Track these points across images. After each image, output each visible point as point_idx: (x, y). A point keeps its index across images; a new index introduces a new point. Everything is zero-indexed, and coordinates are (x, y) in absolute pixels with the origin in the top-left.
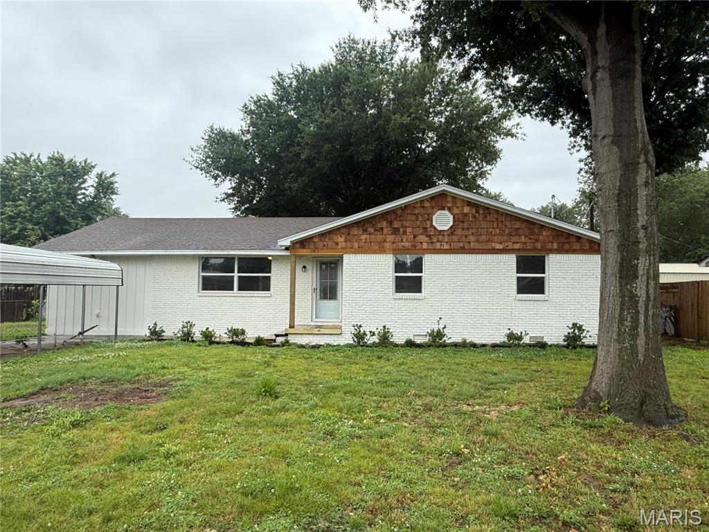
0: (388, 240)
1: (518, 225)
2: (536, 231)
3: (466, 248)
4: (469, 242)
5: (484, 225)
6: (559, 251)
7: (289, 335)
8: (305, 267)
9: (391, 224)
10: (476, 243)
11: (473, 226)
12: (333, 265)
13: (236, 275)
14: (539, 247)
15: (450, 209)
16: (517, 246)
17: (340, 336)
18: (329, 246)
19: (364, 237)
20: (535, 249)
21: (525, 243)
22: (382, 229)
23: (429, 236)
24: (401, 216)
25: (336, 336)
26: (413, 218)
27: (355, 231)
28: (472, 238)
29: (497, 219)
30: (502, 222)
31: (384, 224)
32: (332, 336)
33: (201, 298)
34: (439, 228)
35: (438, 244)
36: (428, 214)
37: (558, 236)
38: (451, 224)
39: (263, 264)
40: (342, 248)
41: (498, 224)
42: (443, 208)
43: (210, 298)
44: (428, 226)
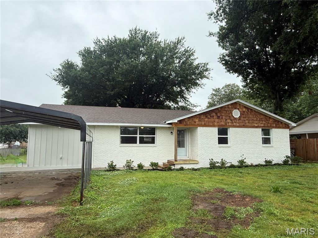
0: (216, 121)
1: (262, 117)
2: (268, 119)
3: (245, 125)
4: (246, 123)
5: (251, 116)
6: (276, 127)
7: (176, 165)
8: (171, 132)
9: (217, 114)
10: (248, 124)
11: (247, 117)
12: (182, 132)
13: (138, 136)
14: (269, 126)
15: (238, 109)
16: (262, 125)
17: (197, 164)
18: (192, 123)
19: (206, 119)
20: (268, 126)
21: (265, 124)
22: (213, 116)
23: (231, 120)
24: (220, 111)
25: (196, 164)
26: (225, 112)
27: (202, 117)
28: (247, 121)
29: (255, 114)
30: (256, 115)
31: (214, 114)
32: (194, 165)
33: (121, 148)
34: (235, 117)
35: (235, 123)
36: (231, 111)
37: (275, 121)
38: (239, 115)
39: (152, 131)
40: (197, 124)
41: (255, 116)
42: (236, 109)
43: (126, 148)
44: (231, 116)
